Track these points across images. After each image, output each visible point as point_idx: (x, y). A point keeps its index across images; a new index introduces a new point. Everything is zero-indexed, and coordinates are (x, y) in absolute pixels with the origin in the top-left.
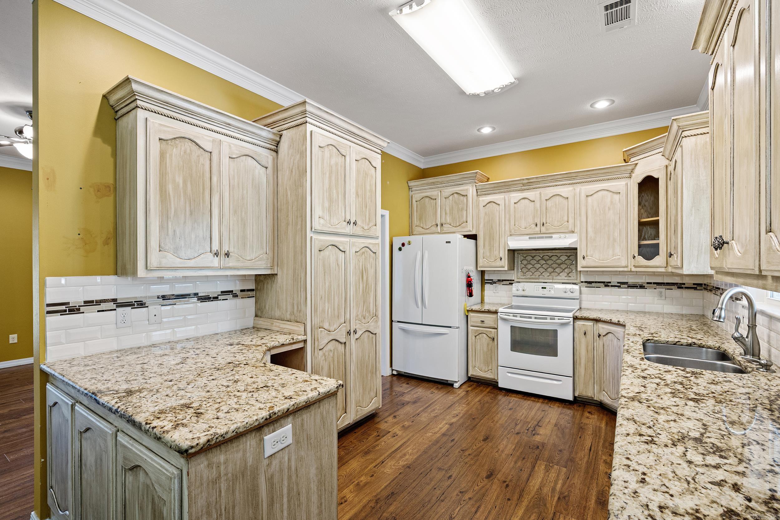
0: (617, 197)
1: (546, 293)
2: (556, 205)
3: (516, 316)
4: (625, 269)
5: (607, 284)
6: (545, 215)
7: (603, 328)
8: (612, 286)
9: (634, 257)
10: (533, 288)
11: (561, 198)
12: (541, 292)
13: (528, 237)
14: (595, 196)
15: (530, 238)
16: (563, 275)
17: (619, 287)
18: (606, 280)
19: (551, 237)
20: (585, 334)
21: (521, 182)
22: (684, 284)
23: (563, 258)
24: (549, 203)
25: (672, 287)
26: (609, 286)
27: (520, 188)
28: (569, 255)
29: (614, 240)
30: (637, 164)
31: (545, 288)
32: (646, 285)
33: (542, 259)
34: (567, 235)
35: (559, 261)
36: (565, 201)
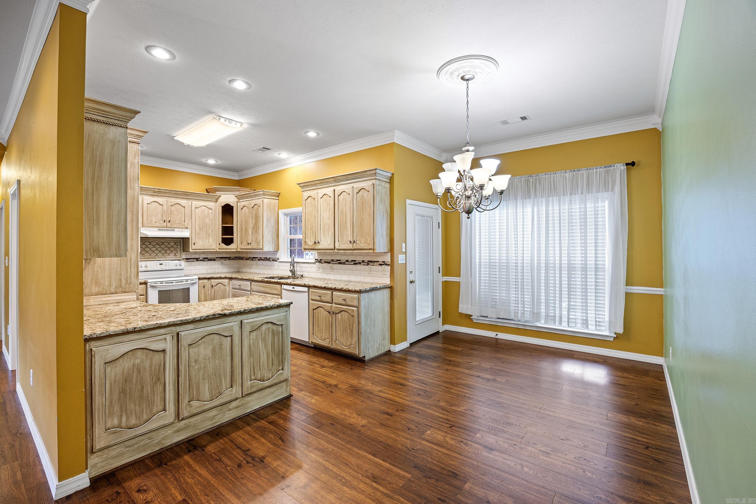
0: (210, 211)
1: (163, 267)
2: (177, 210)
3: (162, 283)
4: (214, 250)
5: (197, 259)
6: (170, 215)
7: (214, 282)
8: (200, 260)
9: (220, 244)
10: (153, 265)
11: (180, 206)
12: (159, 267)
13: (157, 229)
14: (200, 208)
15: (158, 230)
16: (172, 255)
17: (204, 260)
18: (197, 256)
19: (174, 230)
20: (204, 287)
21: (154, 190)
22: (231, 257)
23: (172, 244)
24: (173, 208)
25: (226, 259)
26: (198, 260)
27: (151, 193)
28: (175, 242)
29: (209, 235)
30: (220, 196)
31: (162, 264)
32: (216, 259)
33: (157, 244)
34: (184, 230)
35: (169, 246)
36: (183, 209)
